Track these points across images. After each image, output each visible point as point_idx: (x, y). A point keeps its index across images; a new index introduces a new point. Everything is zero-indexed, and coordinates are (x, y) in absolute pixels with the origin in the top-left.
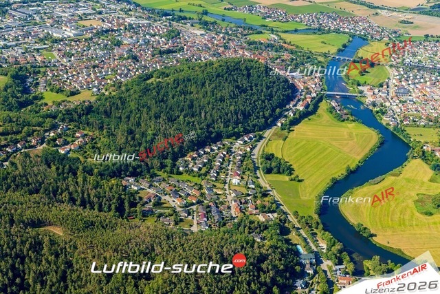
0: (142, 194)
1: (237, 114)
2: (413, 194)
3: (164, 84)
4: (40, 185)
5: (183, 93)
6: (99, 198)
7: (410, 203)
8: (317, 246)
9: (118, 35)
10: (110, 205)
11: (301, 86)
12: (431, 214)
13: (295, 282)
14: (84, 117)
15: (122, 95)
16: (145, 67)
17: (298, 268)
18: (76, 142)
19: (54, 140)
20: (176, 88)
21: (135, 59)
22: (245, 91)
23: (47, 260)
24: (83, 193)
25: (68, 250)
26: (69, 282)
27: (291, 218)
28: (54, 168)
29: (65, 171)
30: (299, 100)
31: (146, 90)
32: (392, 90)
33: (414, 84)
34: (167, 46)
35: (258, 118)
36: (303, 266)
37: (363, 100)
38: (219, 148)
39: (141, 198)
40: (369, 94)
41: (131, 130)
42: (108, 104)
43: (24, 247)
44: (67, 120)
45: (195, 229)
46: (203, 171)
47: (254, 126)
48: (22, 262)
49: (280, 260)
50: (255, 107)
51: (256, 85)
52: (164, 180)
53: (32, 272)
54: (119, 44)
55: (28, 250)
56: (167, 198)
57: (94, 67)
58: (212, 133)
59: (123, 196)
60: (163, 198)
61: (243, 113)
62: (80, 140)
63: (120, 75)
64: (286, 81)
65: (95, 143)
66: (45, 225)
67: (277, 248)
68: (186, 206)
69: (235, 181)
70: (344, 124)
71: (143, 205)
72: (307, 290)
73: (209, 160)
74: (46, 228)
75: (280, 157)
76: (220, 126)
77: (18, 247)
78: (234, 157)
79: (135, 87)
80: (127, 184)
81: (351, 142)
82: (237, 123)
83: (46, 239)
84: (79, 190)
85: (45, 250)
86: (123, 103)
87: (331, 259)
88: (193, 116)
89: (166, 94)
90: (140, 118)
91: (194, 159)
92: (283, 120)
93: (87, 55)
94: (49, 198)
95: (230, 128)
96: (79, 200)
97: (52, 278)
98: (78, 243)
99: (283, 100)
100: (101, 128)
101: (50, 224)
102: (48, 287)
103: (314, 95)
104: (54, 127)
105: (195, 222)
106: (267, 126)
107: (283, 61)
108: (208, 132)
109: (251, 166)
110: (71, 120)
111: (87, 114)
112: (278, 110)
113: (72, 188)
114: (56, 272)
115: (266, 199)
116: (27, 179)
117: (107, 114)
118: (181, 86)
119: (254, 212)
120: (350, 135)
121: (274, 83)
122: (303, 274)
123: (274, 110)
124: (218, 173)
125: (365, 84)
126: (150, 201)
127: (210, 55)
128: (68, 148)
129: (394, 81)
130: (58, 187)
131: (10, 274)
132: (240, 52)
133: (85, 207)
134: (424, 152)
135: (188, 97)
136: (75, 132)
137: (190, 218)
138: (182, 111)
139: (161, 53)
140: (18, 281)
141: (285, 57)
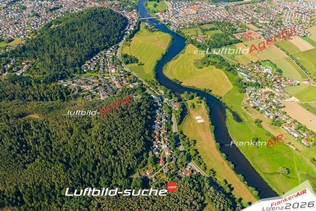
0: (70, 87)
1: (103, 37)
2: (192, 60)
3: (61, 28)
4: (14, 94)
5: (73, 31)
6: (49, 94)
7: (192, 64)
8: (159, 93)
9: (22, 3)
10: (56, 97)
11: (129, 17)
12: (202, 68)
13: (155, 111)
14: (23, 53)
15: (40, 37)
16: (45, 19)
17: (155, 105)
18: (24, 68)
19: (12, 69)
20: (68, 29)
21: (37, 15)
22: (103, 24)
23: (35, 132)
24: (39, 93)
25: (45, 124)
26: (51, 139)
27: (144, 83)
28: (18, 84)
29: (25, 84)
30: (130, 25)
31: (52, 33)
32: (171, 13)
33: (179, 8)
34: (53, 6)
35: (114, 37)
36: (156, 103)
37: (159, 19)
38: (100, 56)
39: (71, 90)
40: (161, 16)
41: (52, 55)
42: (34, 44)
43: (20, 128)
44: (14, 57)
45: (102, 98)
46: (96, 69)
47: (113, 42)
48: (22, 136)
49: (147, 103)
50: (111, 32)
51: (108, 20)
52: (78, 78)
53: (30, 140)
54: (25, 8)
55: (24, 130)
56: (83, 86)
57: (16, 24)
58: (94, 49)
59: (61, 91)
60: (82, 87)
61: (106, 36)
62: (26, 66)
63: (33, 26)
64: (121, 16)
65: (35, 66)
66: (27, 115)
67: (144, 98)
68: (94, 88)
69: (113, 71)
70: (154, 33)
71: (73, 92)
72: (161, 113)
73: (97, 63)
74: (28, 116)
75: (130, 55)
76: (97, 45)
77: (17, 129)
78: (109, 59)
79: (45, 32)
80: (61, 84)
81: (160, 41)
82: (105, 42)
83: (31, 122)
84: (37, 93)
85: (33, 127)
86: (42, 42)
87: (167, 97)
88: (82, 42)
89: (64, 33)
90: (54, 48)
91: (89, 64)
92: (126, 36)
93: (8, 17)
94: (22, 100)
95: (102, 45)
96: (39, 98)
97: (42, 140)
98: (49, 120)
99: (123, 26)
100: (35, 57)
101: (30, 114)
102: (41, 145)
103: (136, 21)
104: (8, 62)
105: (101, 95)
106: (119, 41)
107: (116, 5)
108: (92, 49)
109: (118, 62)
110: (17, 56)
111: (24, 51)
112: (122, 32)
113: (32, 93)
114: (43, 137)
115: (130, 76)
116: (6, 94)
117: (36, 49)
118: (70, 28)
119: (127, 84)
120: (158, 38)
121: (116, 18)
122: (157, 107)
123: (120, 32)
124: (104, 69)
125: (158, 12)
126: (76, 90)
127: (78, 8)
128: (21, 72)
129: (170, 8)
130: (25, 94)
131: (19, 144)
132: (93, 4)
133: (43, 101)
134: (192, 40)
135: (76, 32)
136: (21, 63)
137: (98, 93)
138: (75, 40)
139: (51, 10)
140: (24, 146)
141: (116, 3)
